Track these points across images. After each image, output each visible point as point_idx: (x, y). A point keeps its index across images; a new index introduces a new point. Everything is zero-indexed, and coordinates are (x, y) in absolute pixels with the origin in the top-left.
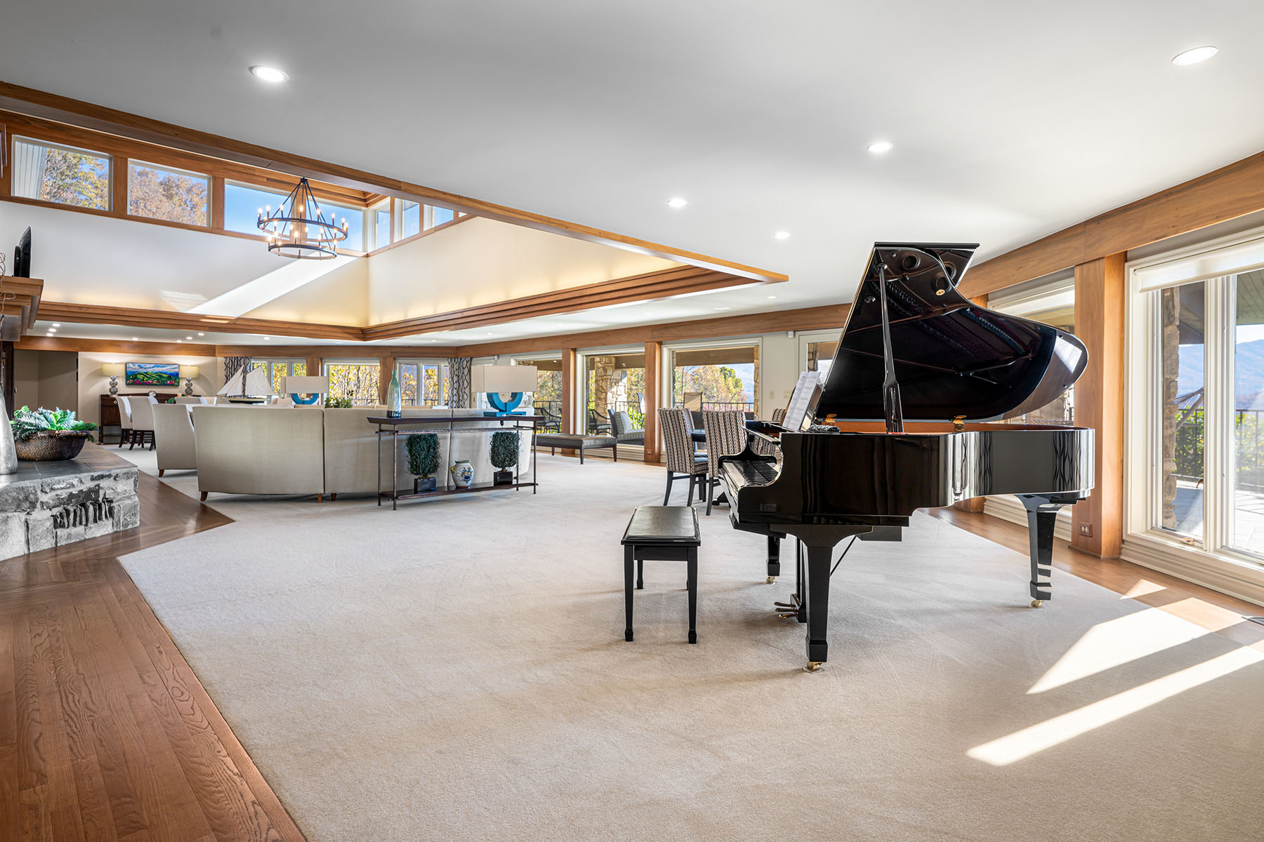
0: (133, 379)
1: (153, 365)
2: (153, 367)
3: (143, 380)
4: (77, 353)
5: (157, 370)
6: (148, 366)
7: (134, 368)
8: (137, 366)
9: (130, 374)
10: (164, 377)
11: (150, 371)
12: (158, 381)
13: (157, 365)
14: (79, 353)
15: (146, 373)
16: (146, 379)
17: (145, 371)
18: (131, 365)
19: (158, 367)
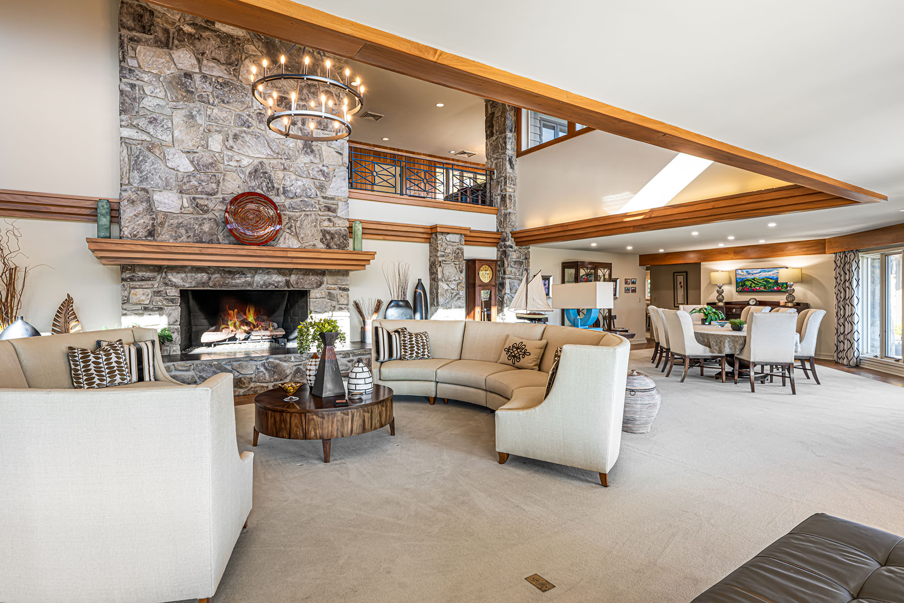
0: (742, 286)
1: (759, 270)
2: (760, 272)
3: (751, 287)
4: (700, 263)
5: (764, 275)
6: (755, 272)
7: (743, 275)
8: (745, 273)
9: (739, 281)
10: (770, 283)
11: (757, 276)
12: (765, 288)
13: (763, 270)
14: (702, 263)
15: (753, 279)
16: (753, 285)
17: (752, 277)
18: (740, 272)
19: (765, 271)
